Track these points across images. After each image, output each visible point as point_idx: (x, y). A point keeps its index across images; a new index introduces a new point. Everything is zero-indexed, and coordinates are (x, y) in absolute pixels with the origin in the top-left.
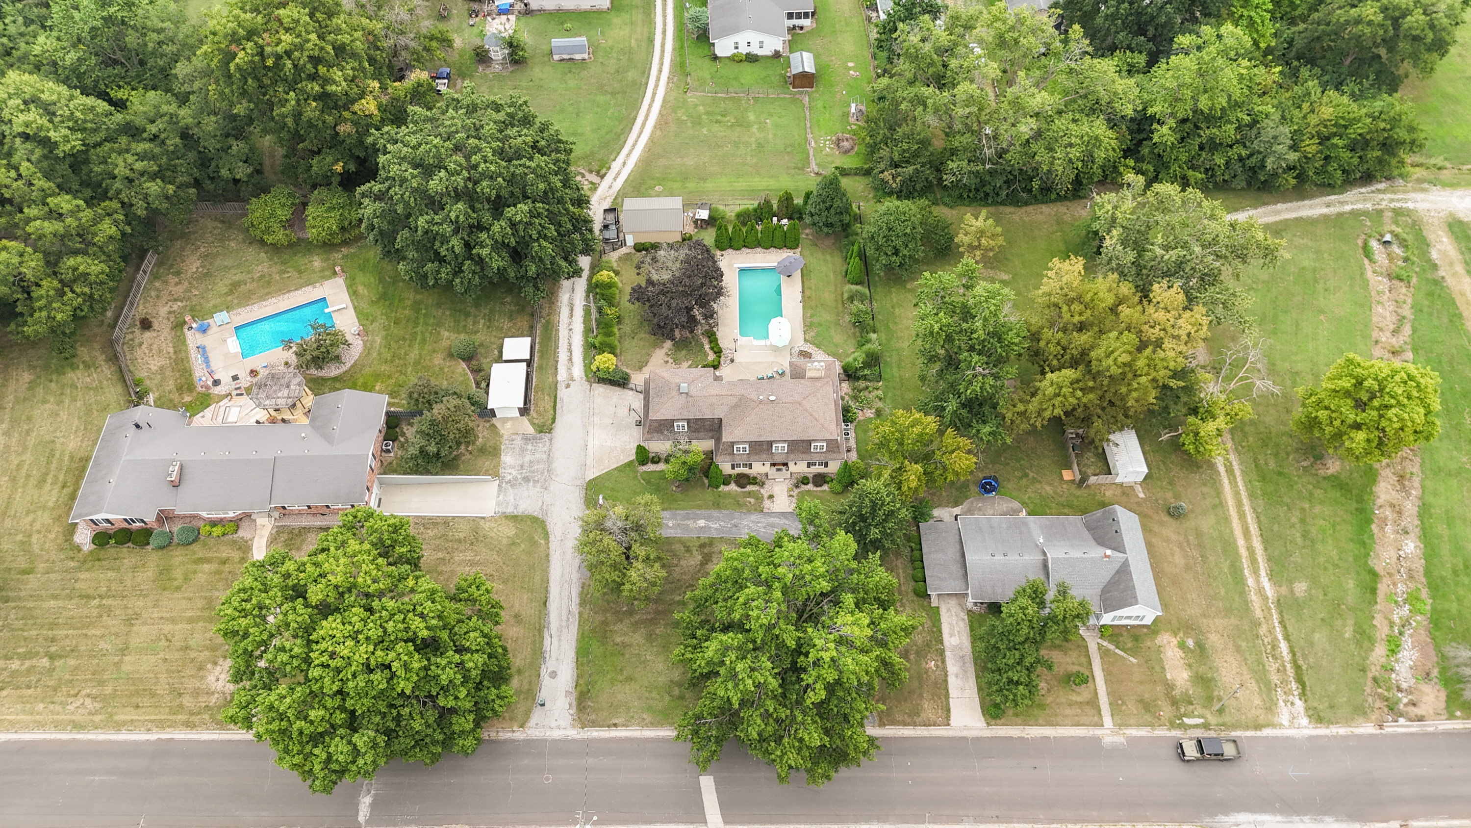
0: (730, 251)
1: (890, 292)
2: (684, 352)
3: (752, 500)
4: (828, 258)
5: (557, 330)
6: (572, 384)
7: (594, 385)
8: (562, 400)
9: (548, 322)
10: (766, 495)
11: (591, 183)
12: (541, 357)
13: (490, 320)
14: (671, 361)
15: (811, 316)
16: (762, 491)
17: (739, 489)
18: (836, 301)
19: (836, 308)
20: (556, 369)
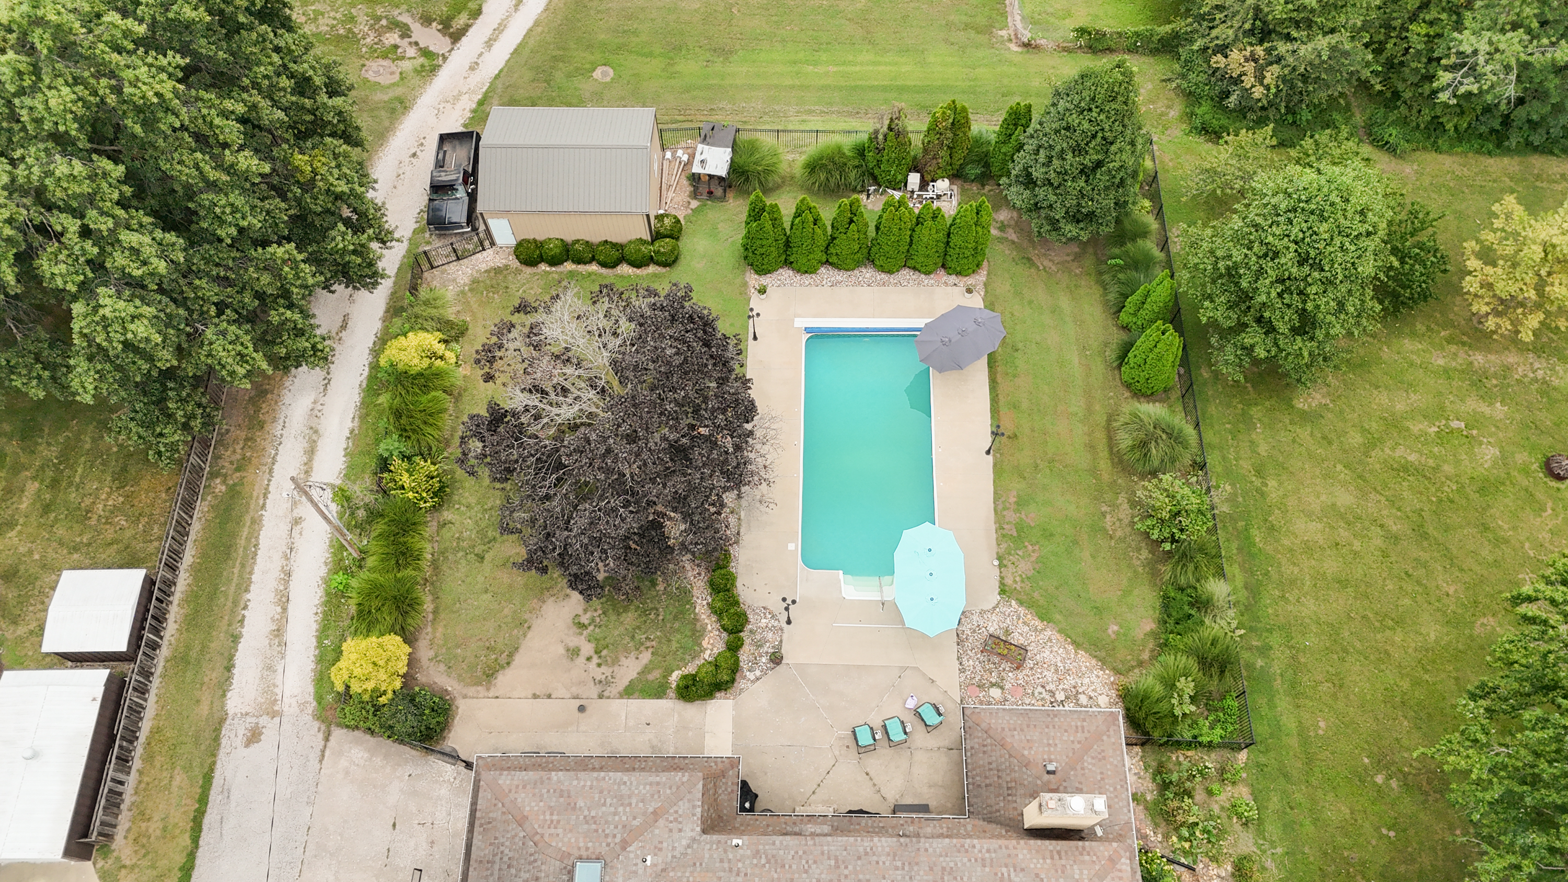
0: (785, 274)
1: (1246, 420)
2: (630, 618)
4: (1065, 303)
5: (257, 522)
6: (269, 726)
7: (338, 734)
8: (227, 792)
9: (234, 493)
11: (426, 53)
12: (191, 622)
13: (54, 484)
14: (587, 649)
15: (1021, 503)
18: (1091, 447)
19: (1093, 471)
20: (229, 668)
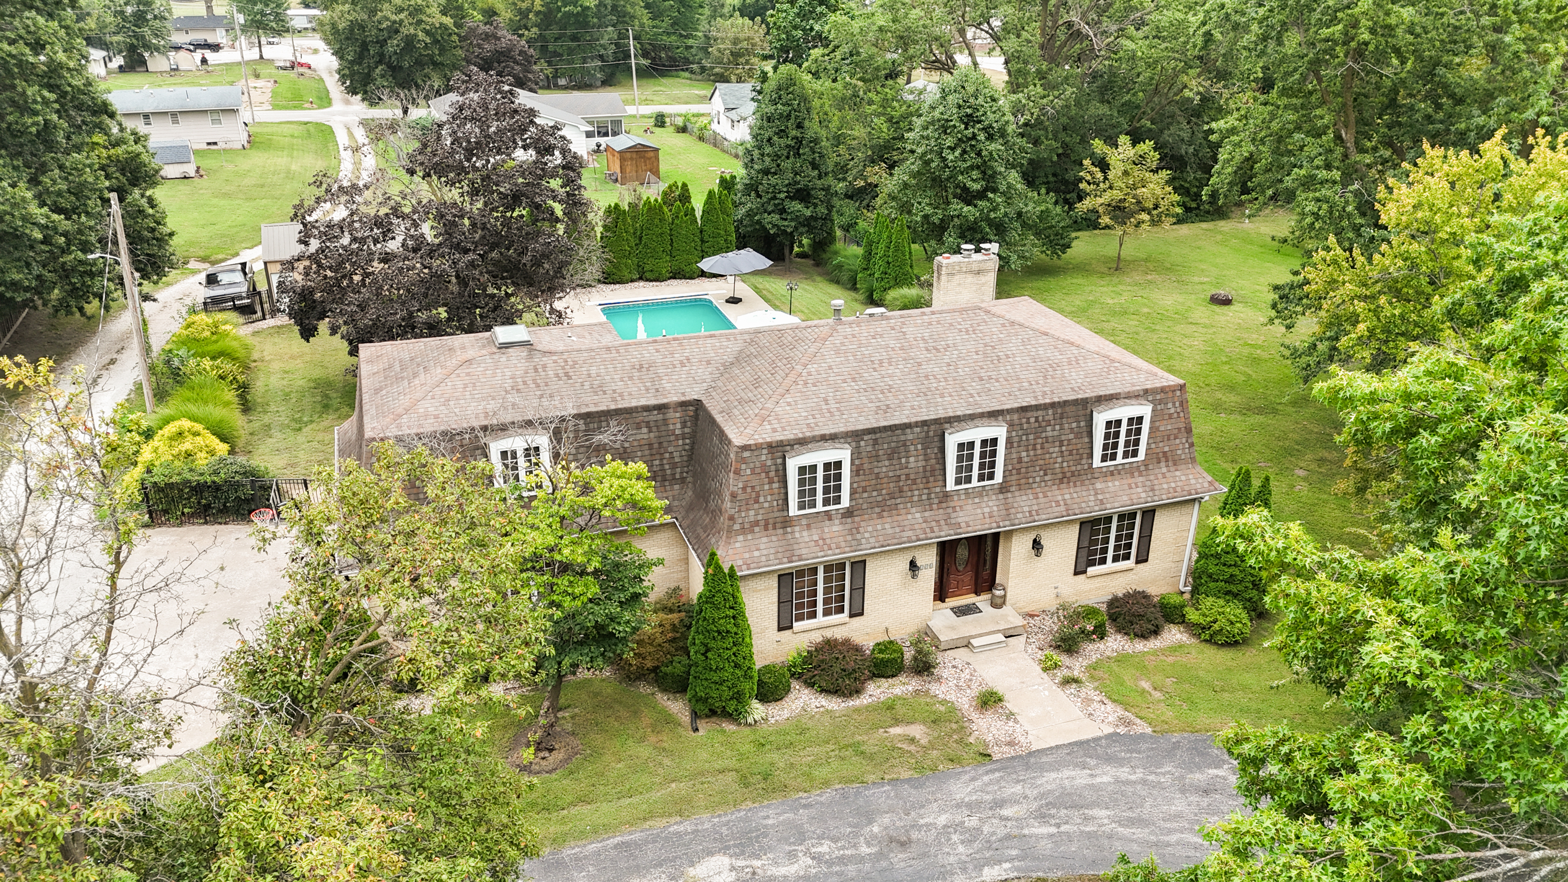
3: (917, 731)
10: (965, 702)
16: (937, 690)
17: (834, 704)
